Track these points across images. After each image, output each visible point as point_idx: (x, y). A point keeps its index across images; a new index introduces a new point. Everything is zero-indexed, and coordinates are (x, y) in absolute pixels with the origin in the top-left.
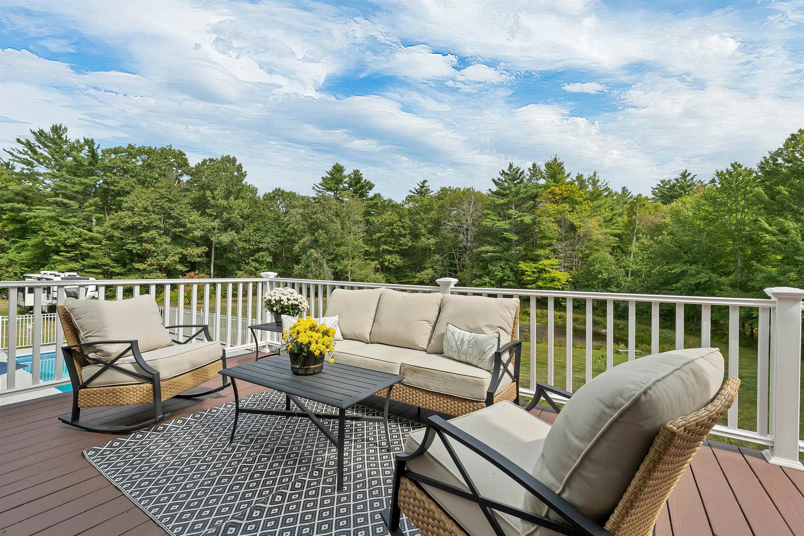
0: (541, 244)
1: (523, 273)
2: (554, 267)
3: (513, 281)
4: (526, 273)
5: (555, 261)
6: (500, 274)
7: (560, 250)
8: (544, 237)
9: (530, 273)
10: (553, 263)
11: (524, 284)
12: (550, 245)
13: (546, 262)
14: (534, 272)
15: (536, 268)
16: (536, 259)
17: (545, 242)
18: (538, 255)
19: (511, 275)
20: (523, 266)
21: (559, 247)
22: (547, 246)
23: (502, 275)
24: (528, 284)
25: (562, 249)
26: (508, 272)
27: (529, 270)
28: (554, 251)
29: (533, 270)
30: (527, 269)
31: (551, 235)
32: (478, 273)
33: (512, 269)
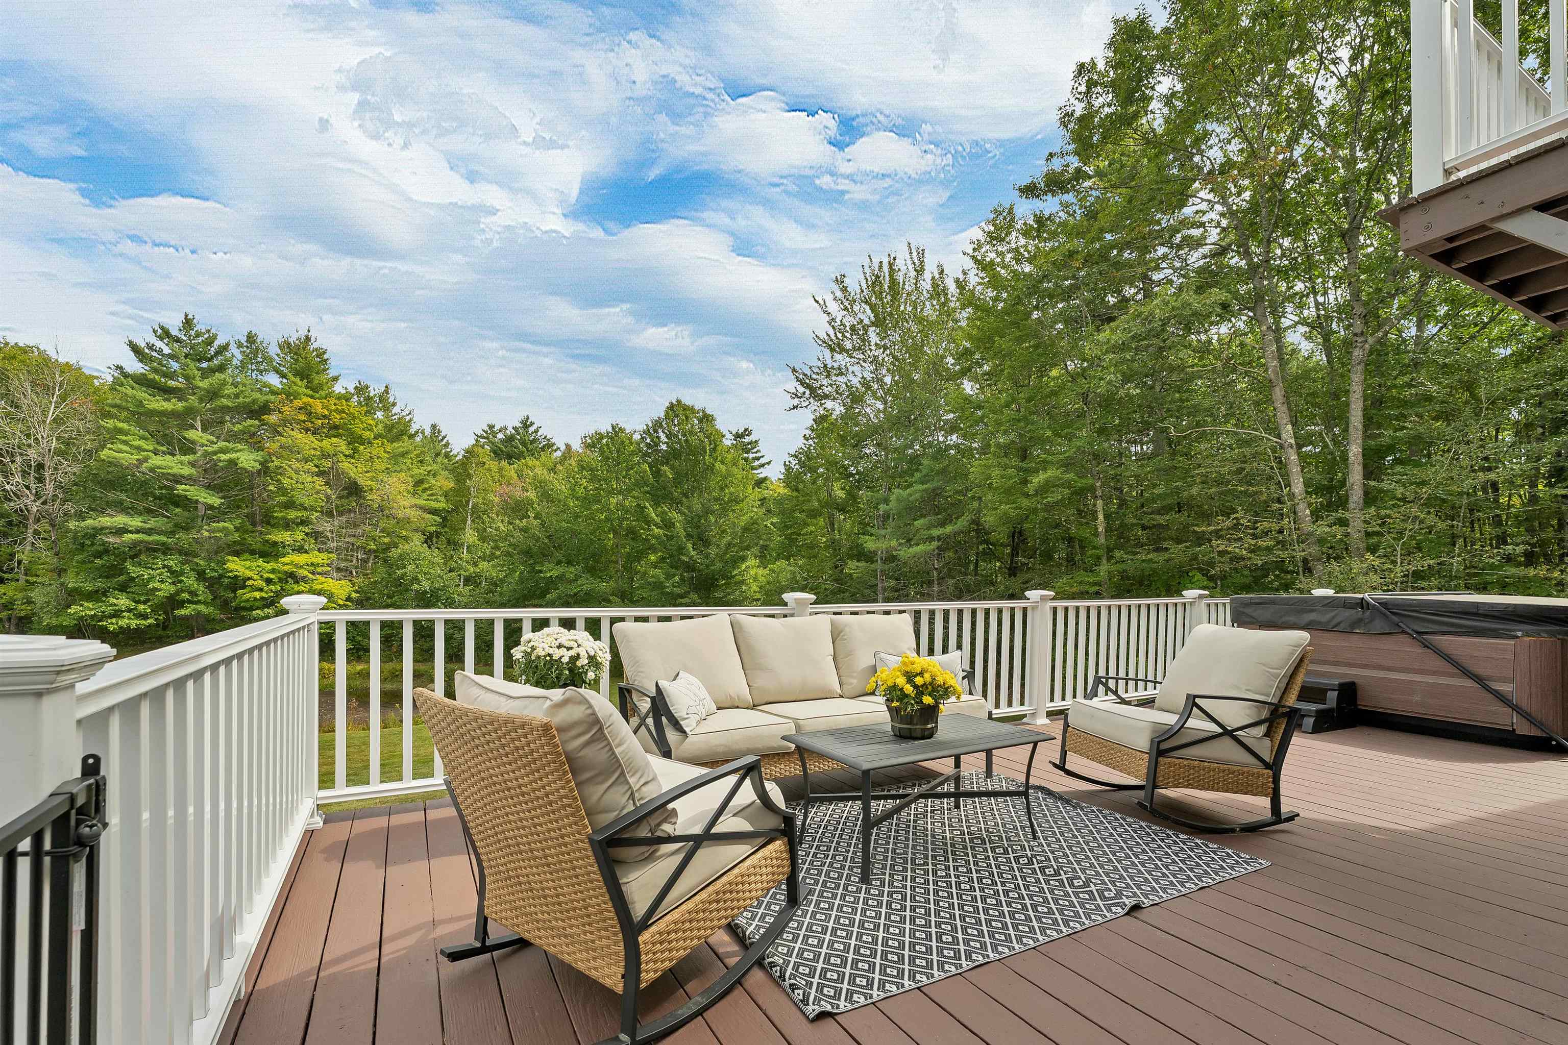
0: (284, 518)
1: (238, 583)
2: (319, 570)
3: (205, 603)
4: (250, 583)
5: (320, 558)
6: (166, 589)
7: (329, 534)
8: (290, 505)
9: (260, 583)
10: (315, 560)
11: (238, 609)
12: (304, 522)
13: (301, 559)
14: (269, 581)
15: (273, 571)
16: (270, 552)
17: (292, 514)
18: (275, 544)
19: (201, 588)
20: (236, 566)
21: (326, 527)
22: (298, 524)
23: (173, 589)
24: (251, 609)
25: (332, 532)
26: (190, 581)
27: (256, 577)
28: (316, 535)
29: (266, 575)
30: (249, 573)
31: (306, 502)
32: (89, 587)
33: (201, 575)
